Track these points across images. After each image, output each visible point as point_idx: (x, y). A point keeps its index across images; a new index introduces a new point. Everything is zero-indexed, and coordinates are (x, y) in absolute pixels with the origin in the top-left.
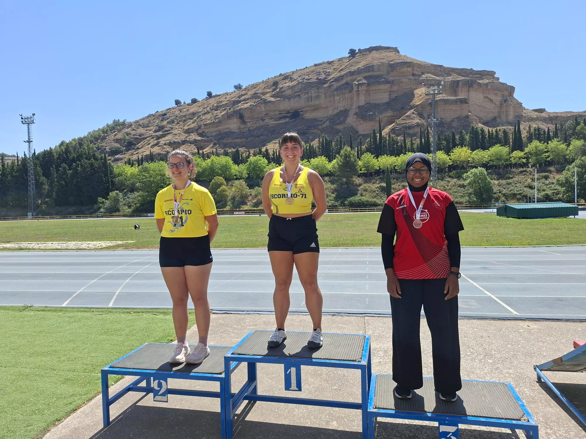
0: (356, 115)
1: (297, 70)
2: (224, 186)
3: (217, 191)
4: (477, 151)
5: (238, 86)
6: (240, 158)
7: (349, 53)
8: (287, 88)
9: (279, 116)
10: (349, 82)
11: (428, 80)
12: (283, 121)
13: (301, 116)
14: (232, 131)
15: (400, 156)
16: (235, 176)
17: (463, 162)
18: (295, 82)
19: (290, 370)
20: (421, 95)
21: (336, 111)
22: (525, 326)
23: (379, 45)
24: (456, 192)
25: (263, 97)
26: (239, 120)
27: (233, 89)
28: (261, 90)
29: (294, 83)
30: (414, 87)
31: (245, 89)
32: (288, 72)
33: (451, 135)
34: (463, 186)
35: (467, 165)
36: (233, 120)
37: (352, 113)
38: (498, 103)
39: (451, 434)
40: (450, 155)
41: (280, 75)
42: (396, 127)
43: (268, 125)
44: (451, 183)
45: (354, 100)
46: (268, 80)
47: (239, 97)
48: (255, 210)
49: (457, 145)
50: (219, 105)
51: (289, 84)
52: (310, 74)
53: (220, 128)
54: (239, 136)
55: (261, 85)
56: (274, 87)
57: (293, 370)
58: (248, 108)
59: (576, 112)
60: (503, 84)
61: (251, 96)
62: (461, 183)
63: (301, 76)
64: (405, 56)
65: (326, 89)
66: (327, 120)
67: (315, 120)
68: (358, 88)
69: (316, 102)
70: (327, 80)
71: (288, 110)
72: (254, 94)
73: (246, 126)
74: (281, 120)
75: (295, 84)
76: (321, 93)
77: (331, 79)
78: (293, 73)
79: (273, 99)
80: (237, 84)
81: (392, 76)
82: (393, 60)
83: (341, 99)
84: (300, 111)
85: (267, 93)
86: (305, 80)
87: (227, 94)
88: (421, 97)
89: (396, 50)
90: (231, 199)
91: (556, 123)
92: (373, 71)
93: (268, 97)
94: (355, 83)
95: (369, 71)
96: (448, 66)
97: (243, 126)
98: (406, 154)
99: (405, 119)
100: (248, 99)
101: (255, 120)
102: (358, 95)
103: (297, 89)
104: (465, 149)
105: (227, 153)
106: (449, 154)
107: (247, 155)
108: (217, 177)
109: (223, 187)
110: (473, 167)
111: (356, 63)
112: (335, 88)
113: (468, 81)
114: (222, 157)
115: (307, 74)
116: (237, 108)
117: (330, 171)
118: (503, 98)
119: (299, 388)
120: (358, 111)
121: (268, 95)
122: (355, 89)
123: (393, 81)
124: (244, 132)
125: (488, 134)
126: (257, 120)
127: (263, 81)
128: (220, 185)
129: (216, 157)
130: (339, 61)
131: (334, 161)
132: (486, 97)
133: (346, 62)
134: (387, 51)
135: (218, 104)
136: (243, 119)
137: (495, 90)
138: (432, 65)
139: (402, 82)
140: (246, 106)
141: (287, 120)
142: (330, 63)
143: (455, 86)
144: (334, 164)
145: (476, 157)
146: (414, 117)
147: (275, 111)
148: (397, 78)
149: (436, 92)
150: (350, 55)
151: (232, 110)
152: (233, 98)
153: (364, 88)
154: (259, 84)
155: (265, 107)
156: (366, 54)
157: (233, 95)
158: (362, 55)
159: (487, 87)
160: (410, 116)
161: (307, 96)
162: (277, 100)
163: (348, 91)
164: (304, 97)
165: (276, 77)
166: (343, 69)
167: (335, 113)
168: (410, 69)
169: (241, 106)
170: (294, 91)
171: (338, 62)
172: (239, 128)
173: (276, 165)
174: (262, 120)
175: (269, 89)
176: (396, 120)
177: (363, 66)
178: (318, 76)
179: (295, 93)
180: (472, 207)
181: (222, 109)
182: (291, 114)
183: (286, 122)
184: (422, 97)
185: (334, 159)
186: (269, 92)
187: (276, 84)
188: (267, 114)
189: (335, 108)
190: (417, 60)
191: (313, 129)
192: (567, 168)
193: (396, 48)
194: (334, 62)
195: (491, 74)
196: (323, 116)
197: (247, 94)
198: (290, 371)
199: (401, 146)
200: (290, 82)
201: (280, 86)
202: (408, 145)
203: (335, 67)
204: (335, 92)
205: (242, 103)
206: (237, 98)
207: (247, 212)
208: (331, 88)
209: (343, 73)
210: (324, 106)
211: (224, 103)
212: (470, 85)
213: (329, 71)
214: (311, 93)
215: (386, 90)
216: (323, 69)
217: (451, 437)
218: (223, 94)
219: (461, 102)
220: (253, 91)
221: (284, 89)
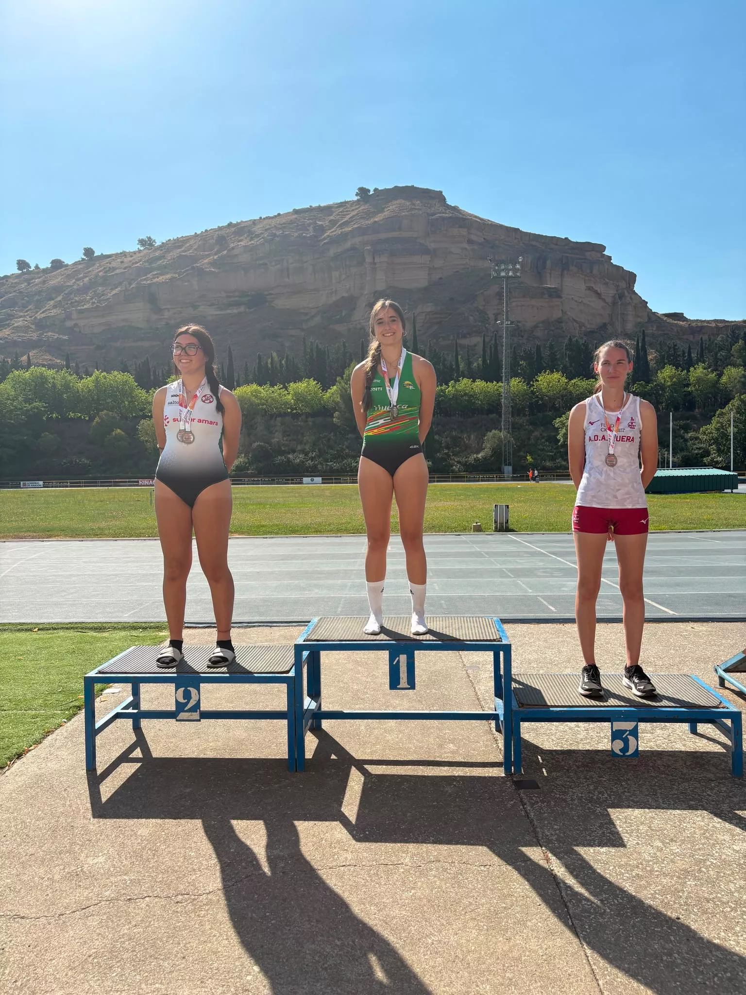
1: (261, 218)
2: (119, 431)
3: (105, 439)
4: (577, 379)
5: (145, 241)
6: (152, 377)
7: (356, 195)
8: (242, 250)
9: (225, 301)
10: (357, 247)
12: (234, 311)
13: (267, 304)
14: (134, 325)
15: (450, 384)
16: (141, 411)
17: (554, 398)
18: (257, 239)
19: (398, 658)
20: (483, 279)
21: (334, 298)
22: (689, 628)
23: (410, 185)
24: (543, 449)
25: (196, 264)
26: (148, 304)
27: (136, 247)
28: (191, 251)
29: (255, 242)
30: (472, 265)
31: (160, 247)
32: (244, 220)
33: (534, 350)
34: (554, 440)
35: (560, 403)
36: (136, 304)
37: (363, 302)
38: (609, 300)
39: (628, 732)
40: (533, 385)
41: (228, 225)
42: (441, 333)
43: (205, 317)
44: (534, 434)
45: (367, 279)
46: (206, 233)
47: (150, 261)
49: (545, 368)
50: (107, 274)
51: (246, 242)
52: (285, 227)
53: (110, 318)
54: (147, 335)
55: (192, 242)
56: (219, 246)
57: (403, 658)
58: (167, 283)
59: (732, 322)
60: (618, 268)
61: (172, 261)
63: (269, 229)
64: (455, 208)
66: (318, 313)
67: (294, 312)
68: (374, 258)
69: (298, 279)
70: (317, 239)
71: (244, 290)
72: (177, 257)
73: (162, 317)
74: (230, 308)
75: (259, 243)
76: (306, 262)
77: (325, 239)
78: (254, 223)
80: (144, 237)
81: (433, 242)
82: (435, 214)
83: (344, 277)
84: (266, 293)
85: (203, 257)
86: (276, 238)
87: (124, 254)
88: (483, 283)
89: (440, 196)
91: (701, 338)
92: (400, 229)
93: (206, 265)
94: (368, 248)
95: (394, 230)
96: (528, 231)
97: (154, 317)
98: (459, 381)
100: (166, 267)
101: (178, 307)
102: (374, 270)
103: (261, 253)
104: (557, 375)
105: (126, 366)
106: (531, 383)
107: (164, 372)
108: (105, 412)
109: (116, 432)
111: (371, 213)
112: (333, 256)
113: (561, 259)
114: (116, 373)
115: (280, 227)
116: (145, 282)
117: (324, 407)
118: (617, 291)
119: (412, 685)
121: (205, 261)
122: (369, 259)
123: (435, 250)
124: (157, 328)
126: (183, 306)
127: (196, 233)
128: (110, 430)
129: (104, 373)
130: (339, 207)
131: (333, 389)
132: (590, 289)
133: (353, 210)
134: (424, 197)
135: (105, 272)
136: (156, 304)
137: (604, 276)
138: (501, 227)
139: (450, 252)
140: (161, 279)
141: (242, 309)
142: (322, 209)
143: (539, 267)
144: (332, 394)
145: (574, 390)
146: (472, 316)
147: (219, 291)
148: (442, 245)
149: (510, 275)
150: (359, 197)
151: (133, 285)
152: (136, 262)
153: (384, 258)
154: (189, 239)
155: (199, 283)
156: (388, 199)
157: (136, 258)
158: (382, 200)
159: (592, 272)
160: (465, 314)
161: (279, 266)
162: (223, 272)
163: (355, 262)
164: (273, 268)
165: (220, 228)
166: (346, 222)
167: (331, 302)
168: (464, 232)
169: (152, 279)
170: (254, 256)
171: (338, 209)
172: (148, 321)
174: (192, 307)
175: (208, 249)
176: (440, 320)
177: (381, 221)
178: (301, 232)
179: (257, 260)
181: (113, 282)
182: (249, 298)
183: (239, 313)
184: (485, 281)
185: (333, 385)
186: (207, 256)
187: (221, 241)
188: (203, 296)
189: (332, 293)
190: (476, 217)
191: (290, 327)
192: (718, 413)
193: (441, 192)
194: (331, 209)
195: (597, 249)
196: (311, 306)
197: (164, 257)
198: (399, 660)
199: (451, 366)
200: (249, 239)
201: (230, 245)
202: (462, 364)
203: (332, 218)
204: (332, 264)
205: (155, 272)
206: (145, 264)
209: (346, 229)
210: (311, 287)
211: (118, 271)
212: (564, 265)
213: (321, 223)
214: (287, 263)
215: (422, 266)
216: (310, 219)
217: (628, 736)
218: (117, 254)
219: (550, 296)
220: (175, 253)
221: (236, 252)
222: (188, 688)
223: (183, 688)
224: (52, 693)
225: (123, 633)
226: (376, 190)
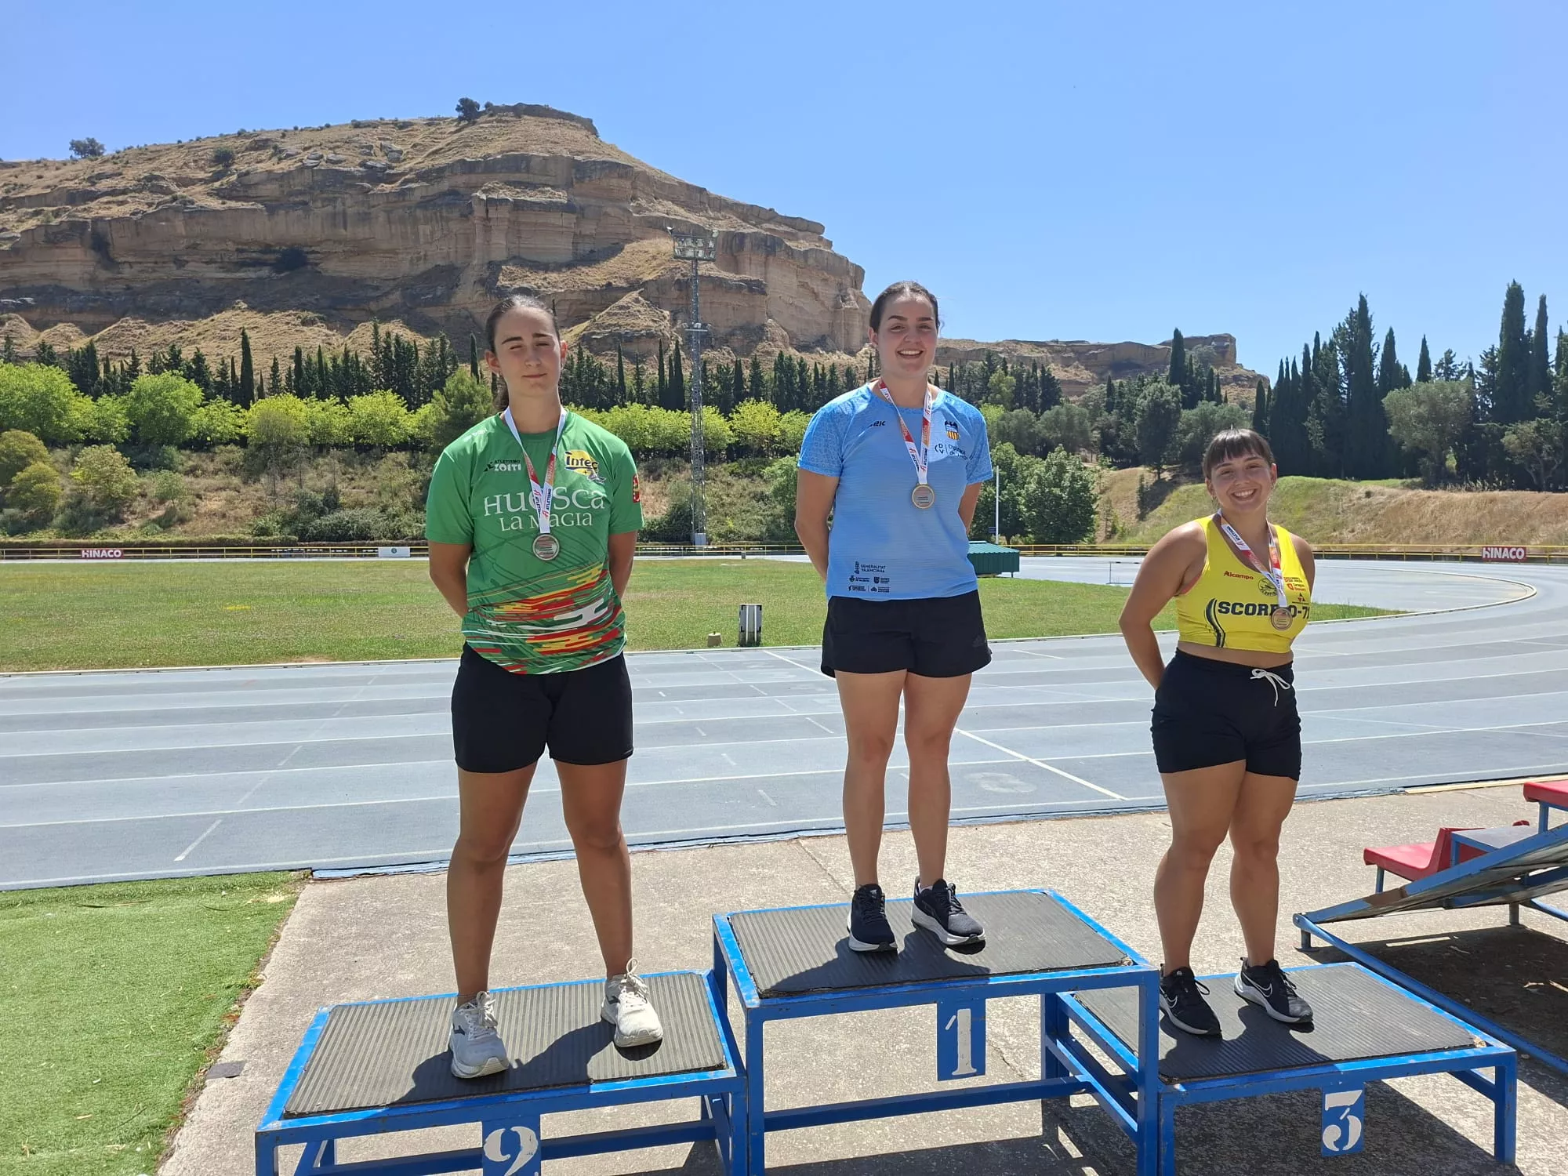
0: (483, 285)
1: (296, 128)
2: (41, 464)
3: (14, 479)
4: (792, 413)
5: (85, 146)
6: (102, 375)
7: (458, 109)
8: (264, 177)
9: (234, 258)
10: (461, 190)
11: (671, 222)
12: (251, 274)
13: (309, 267)
14: (63, 284)
15: (612, 410)
16: (84, 432)
17: (761, 439)
18: (290, 162)
19: (954, 1017)
20: (654, 258)
21: (422, 267)
23: (543, 104)
24: (748, 511)
25: (180, 192)
26: (92, 252)
27: (67, 154)
28: (171, 170)
29: (286, 166)
30: (638, 235)
31: (113, 157)
32: (267, 129)
33: (732, 368)
34: (761, 497)
35: (769, 446)
36: (69, 250)
37: (471, 276)
38: (829, 303)
39: (1348, 1110)
40: (732, 419)
41: (239, 134)
42: (594, 333)
43: (198, 282)
44: (735, 489)
45: (477, 241)
46: (198, 144)
47: (94, 180)
48: (160, 544)
49: (749, 395)
50: (12, 195)
51: (267, 164)
52: (338, 147)
53: (18, 271)
54: (91, 304)
55: (174, 155)
56: (220, 168)
57: (964, 1016)
58: (128, 220)
59: (983, 343)
60: (841, 259)
61: (135, 182)
62: (759, 490)
63: (310, 148)
64: (612, 147)
65: (393, 199)
66: (395, 288)
67: (355, 283)
68: (487, 211)
69: (362, 232)
70: (392, 172)
71: (268, 242)
72: (145, 177)
73: (120, 276)
74: (244, 269)
75: (292, 168)
76: (374, 207)
77: (403, 174)
78: (284, 136)
79: (215, 204)
80: (82, 138)
81: (581, 195)
82: (583, 153)
83: (438, 235)
84: (306, 249)
85: (193, 182)
86: (324, 163)
87: (42, 164)
88: (654, 263)
89: (588, 126)
90: (70, 506)
91: (952, 364)
92: (528, 170)
93: (202, 198)
94: (478, 194)
95: (518, 170)
96: (719, 194)
97: (103, 275)
98: (626, 407)
99: (615, 314)
100: (124, 192)
101: (149, 260)
102: (487, 229)
103: (297, 184)
104: (764, 406)
105: (52, 356)
106: (730, 415)
107: (126, 367)
108: (14, 432)
109: (35, 468)
110: (783, 453)
111: (481, 140)
112: (419, 199)
113: (765, 239)
114: (33, 365)
115: (331, 145)
116: (85, 214)
117: (412, 437)
118: (840, 291)
119: (979, 1067)
120: (488, 274)
121: (198, 188)
122: (479, 211)
123: (582, 209)
124: (109, 294)
125: (813, 375)
126: (158, 260)
127: (179, 142)
128: (22, 462)
129: (11, 365)
130: (429, 125)
131: (425, 409)
132: (803, 285)
133: (451, 133)
134: (564, 125)
135: (8, 191)
136: (107, 253)
137: (822, 269)
138: (681, 184)
139: (606, 214)
140: (116, 211)
141: (265, 272)
142: (403, 126)
143: (733, 248)
144: (426, 417)
145: (788, 428)
146: (639, 311)
147: (224, 240)
148: (593, 201)
149: (700, 255)
150: (461, 114)
151: (64, 218)
152: (67, 180)
153: (504, 213)
154: (168, 149)
155: (186, 224)
156: (507, 121)
157: (70, 171)
158: (498, 121)
159: (806, 261)
160: (628, 308)
161: (330, 208)
162: (230, 209)
163: (456, 214)
164: (320, 210)
165: (224, 137)
166: (441, 149)
167: (418, 272)
168: (627, 184)
169: (97, 210)
170: (286, 190)
171: (426, 128)
172: (93, 280)
173: (233, 405)
174: (175, 263)
175: (202, 168)
176: (592, 314)
177: (499, 153)
178: (365, 157)
179: (291, 194)
180: (783, 548)
181: (24, 210)
182: (278, 256)
183: (260, 278)
184: (658, 261)
185: (425, 403)
186: (201, 180)
187: (224, 158)
188: (195, 246)
189: (419, 259)
190: (642, 164)
191: (349, 307)
193: (591, 121)
194: (415, 127)
195: (814, 229)
196: (383, 275)
197: (120, 174)
198: (956, 1021)
199: (612, 383)
200: (275, 159)
201: (240, 166)
202: (629, 381)
203: (417, 140)
204: (419, 213)
205: (104, 199)
206: (84, 183)
207: (130, 550)
208: (407, 198)
209: (442, 161)
210: (384, 246)
211: (32, 192)
212: (770, 247)
213: (399, 148)
214: (344, 204)
215: (564, 229)
216: (380, 139)
217: (1349, 1117)
218: (30, 164)
219: (751, 290)
220: (143, 170)
221: (253, 179)
222: (514, 1129)
223: (502, 1131)
224: (80, 1090)
225: (186, 903)
226: (488, 105)
